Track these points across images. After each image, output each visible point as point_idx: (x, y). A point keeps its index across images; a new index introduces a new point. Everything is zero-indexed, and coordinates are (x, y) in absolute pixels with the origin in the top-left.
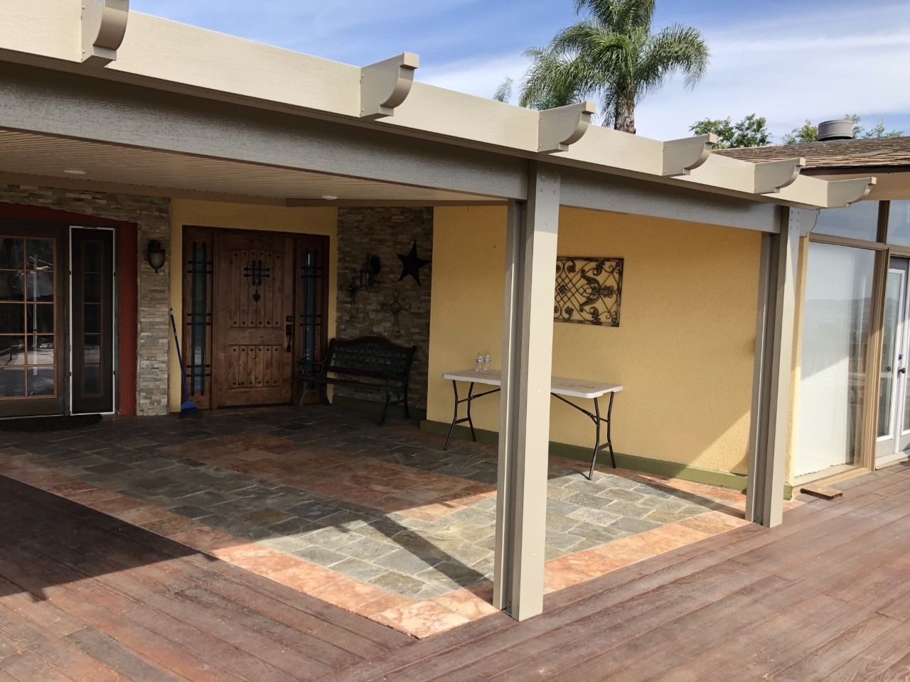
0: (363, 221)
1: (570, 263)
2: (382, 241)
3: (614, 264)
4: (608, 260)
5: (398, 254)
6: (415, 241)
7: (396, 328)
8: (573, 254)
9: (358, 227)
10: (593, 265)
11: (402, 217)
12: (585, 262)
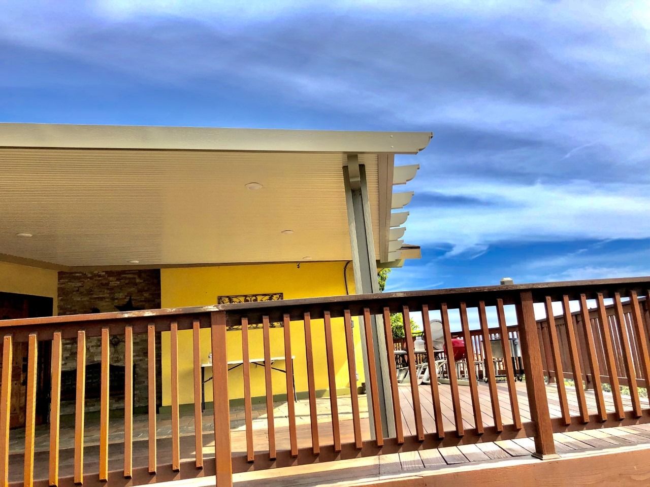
0: (83, 286)
1: (254, 298)
2: (102, 299)
3: (278, 296)
4: (275, 294)
5: (115, 306)
6: (131, 297)
7: (116, 355)
8: (255, 293)
9: (78, 291)
10: (267, 297)
11: (119, 283)
12: (262, 297)
